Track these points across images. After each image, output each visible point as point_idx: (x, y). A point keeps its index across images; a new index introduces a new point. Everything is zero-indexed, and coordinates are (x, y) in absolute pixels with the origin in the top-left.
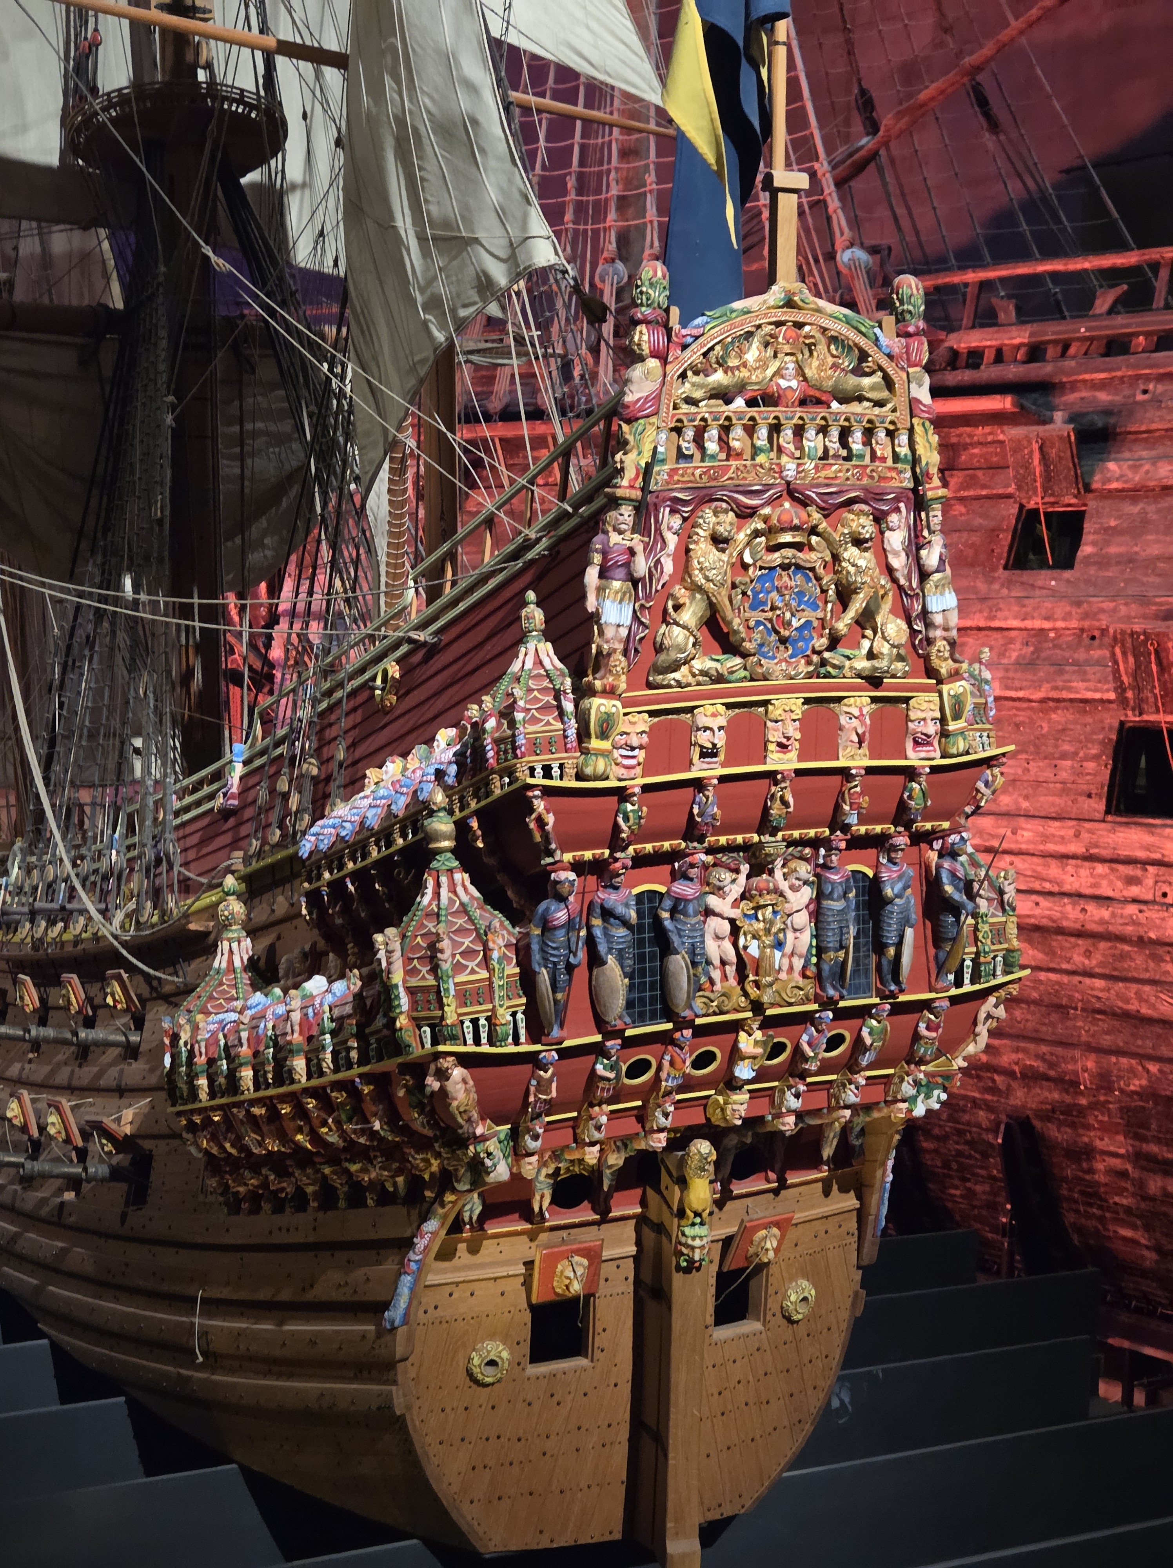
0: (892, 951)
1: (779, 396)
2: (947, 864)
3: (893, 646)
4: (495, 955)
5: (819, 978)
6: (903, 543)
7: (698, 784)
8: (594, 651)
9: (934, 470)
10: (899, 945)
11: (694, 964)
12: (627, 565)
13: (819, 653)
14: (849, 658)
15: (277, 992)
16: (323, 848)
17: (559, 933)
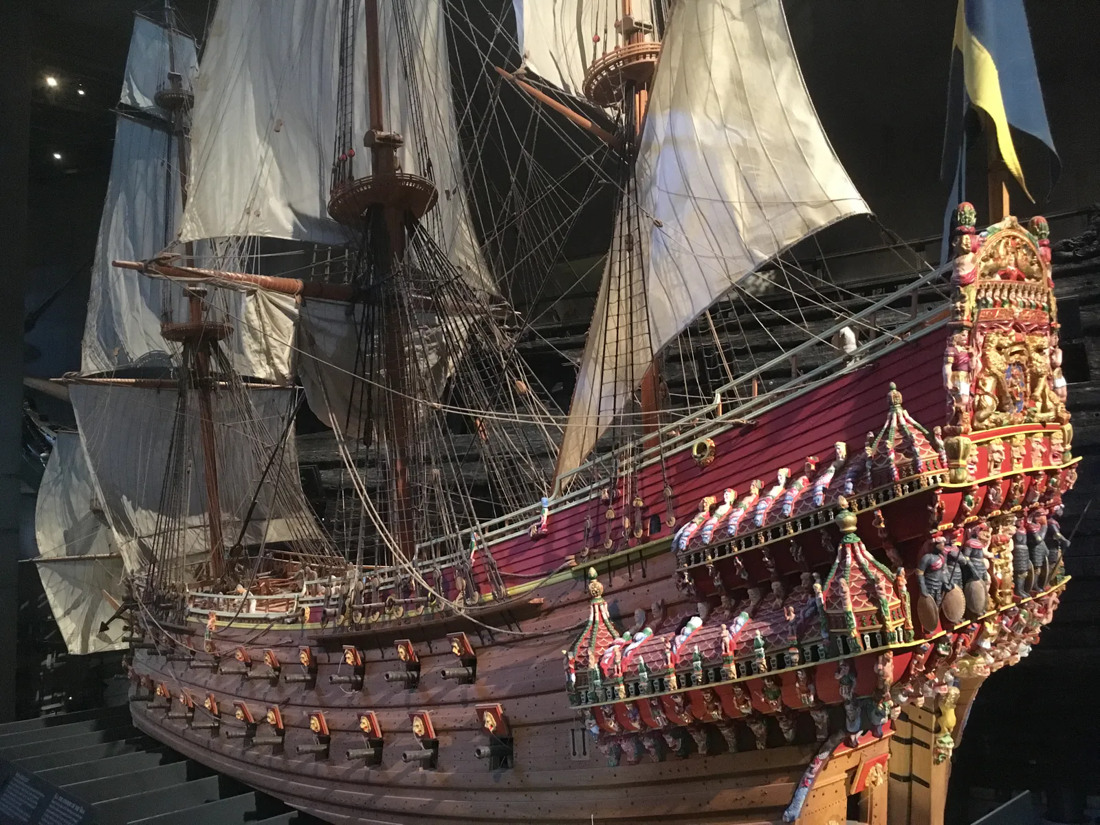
0: (1039, 570)
1: (1010, 274)
2: (1053, 521)
4: (905, 589)
7: (993, 483)
8: (954, 411)
9: (1056, 314)
10: (1044, 566)
12: (968, 363)
13: (1026, 410)
14: (1035, 412)
15: (649, 630)
16: (707, 542)
17: (939, 573)
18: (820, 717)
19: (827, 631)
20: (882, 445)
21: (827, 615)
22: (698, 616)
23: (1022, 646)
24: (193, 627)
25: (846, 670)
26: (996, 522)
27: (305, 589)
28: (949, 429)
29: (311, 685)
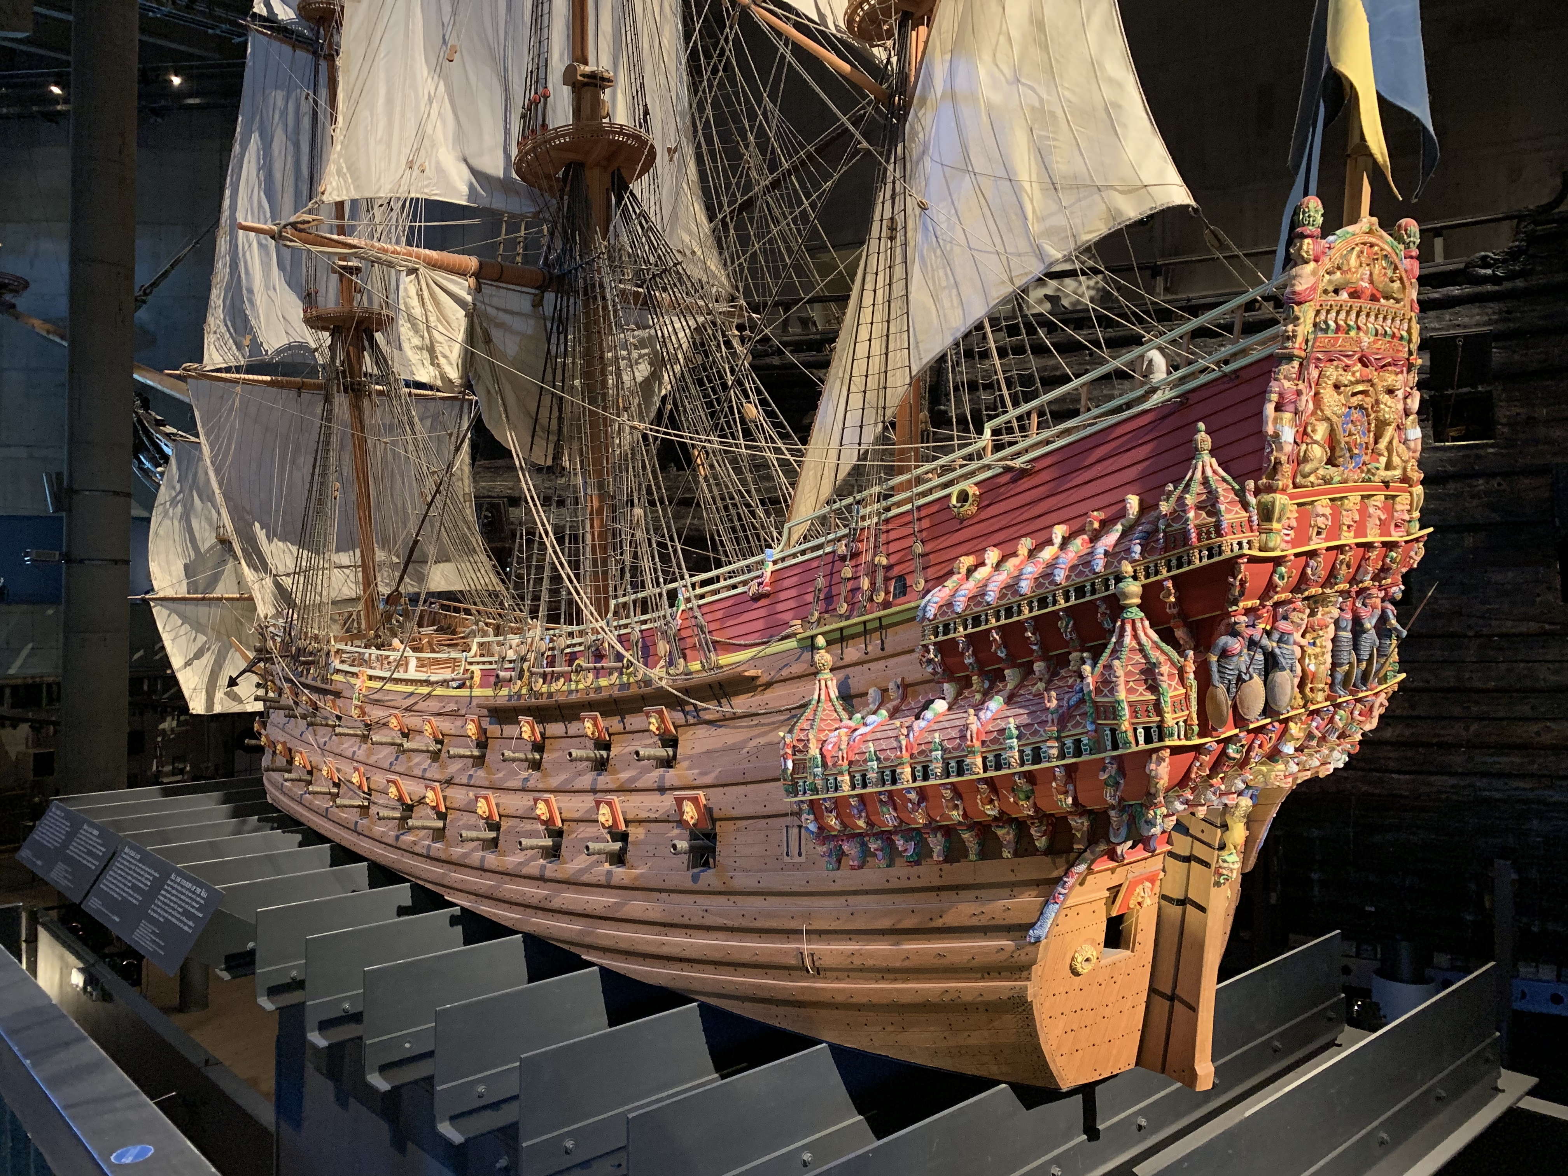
0: (1364, 665)
1: (1362, 293)
2: (1389, 606)
4: (1191, 676)
7: (1313, 554)
8: (1272, 461)
9: (1417, 347)
10: (1370, 659)
12: (1295, 402)
13: (1366, 465)
14: (1377, 469)
15: (884, 712)
16: (959, 610)
17: (1235, 659)
18: (1080, 824)
19: (1093, 722)
20: (1181, 499)
21: (1095, 703)
22: (944, 699)
23: (1336, 754)
24: (339, 687)
25: (1112, 769)
26: (1314, 603)
27: (474, 648)
28: (1264, 485)
29: (479, 761)
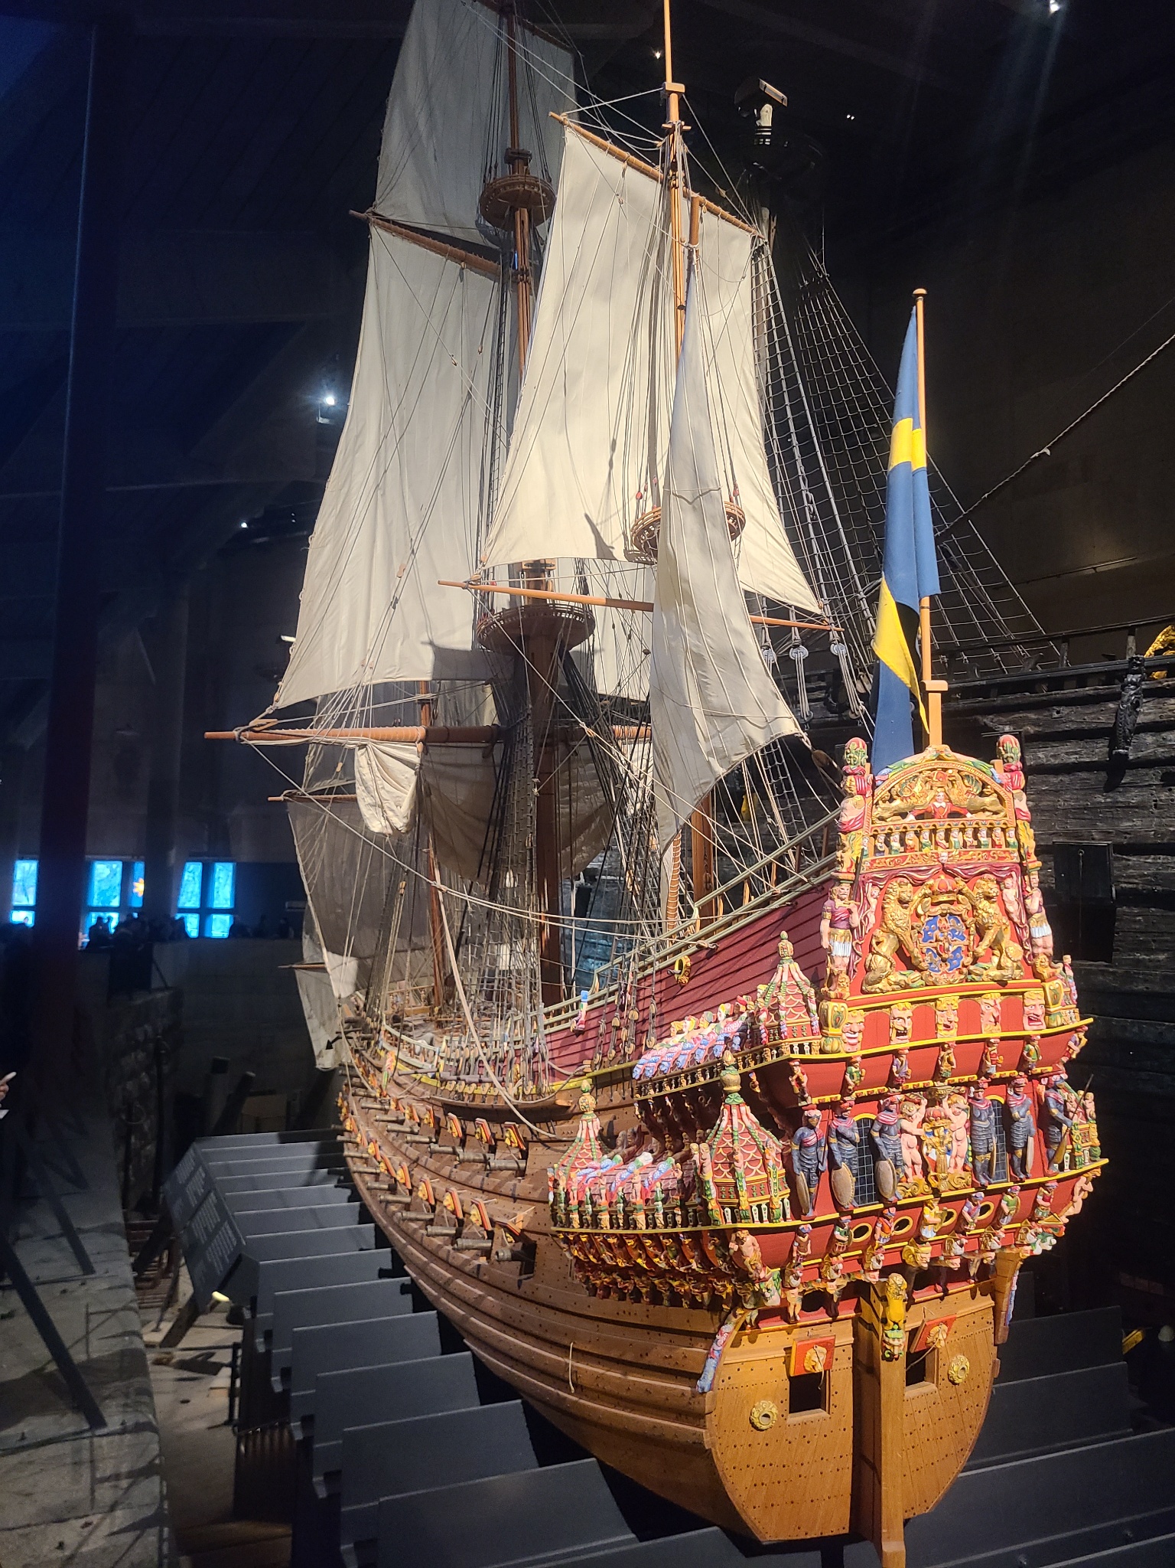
0: (1020, 1153)
1: (935, 813)
2: (1052, 1093)
3: (1014, 961)
4: (771, 1163)
5: (974, 1170)
6: (1015, 896)
7: (896, 1053)
8: (828, 973)
9: (1032, 851)
10: (1025, 1148)
11: (896, 1166)
12: (847, 919)
13: (966, 967)
14: (986, 969)
15: (618, 1157)
16: (651, 1076)
17: (810, 1149)
22: (651, 1152)
